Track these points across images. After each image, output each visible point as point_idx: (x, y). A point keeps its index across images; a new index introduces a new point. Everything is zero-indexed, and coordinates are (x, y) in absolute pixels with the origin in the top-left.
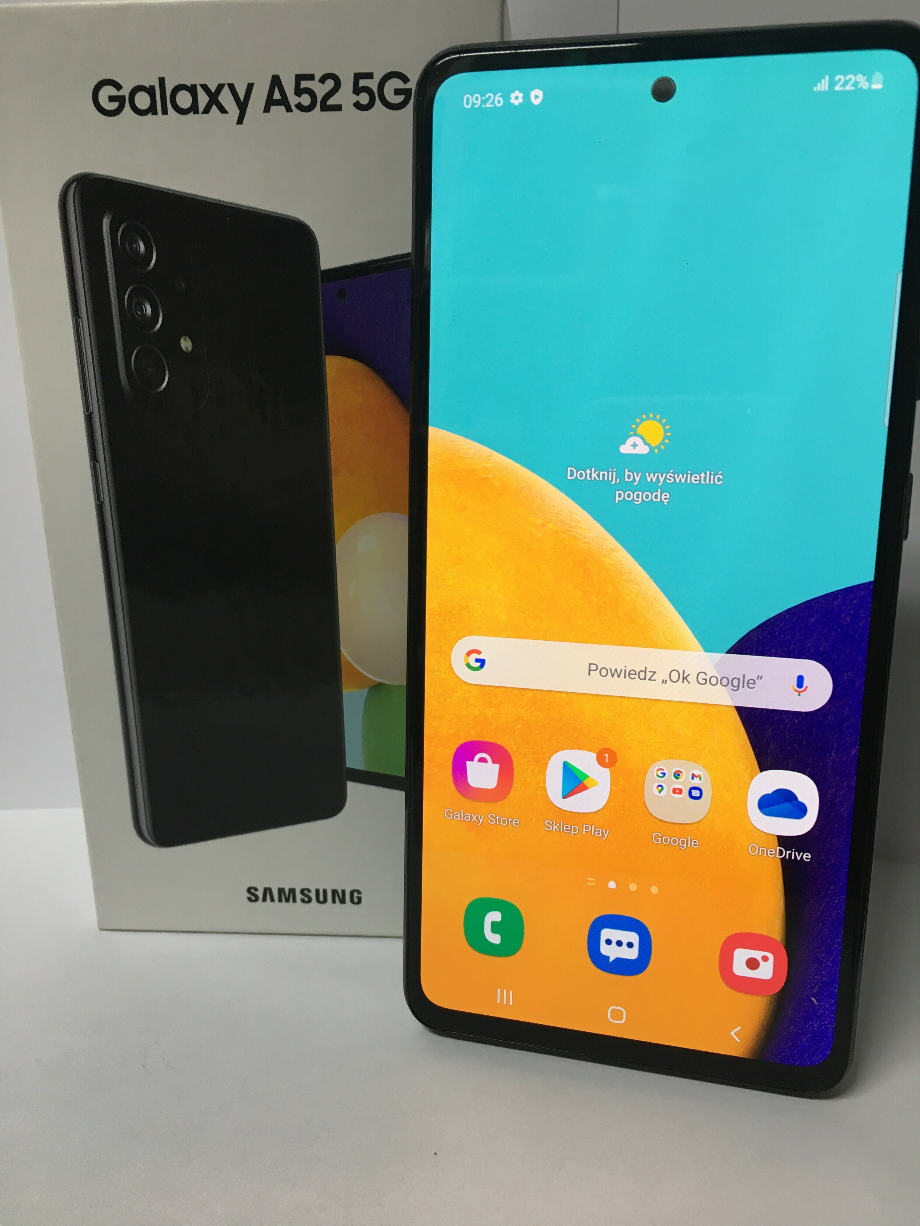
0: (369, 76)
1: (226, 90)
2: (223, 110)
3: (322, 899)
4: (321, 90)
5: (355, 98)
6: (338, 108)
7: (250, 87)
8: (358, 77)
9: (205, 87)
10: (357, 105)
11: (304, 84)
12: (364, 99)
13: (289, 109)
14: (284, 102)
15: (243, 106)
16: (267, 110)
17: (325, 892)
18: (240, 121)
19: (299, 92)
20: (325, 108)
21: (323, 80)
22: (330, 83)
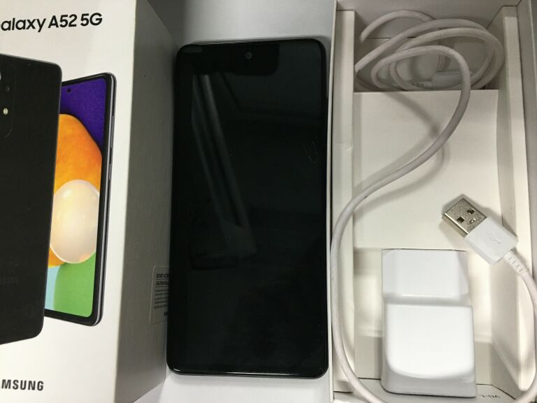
0: (88, 15)
1: (36, 21)
2: (34, 28)
3: (23, 387)
4: (69, 20)
5: (82, 22)
6: (75, 25)
7: (45, 20)
8: (83, 15)
9: (29, 21)
10: (82, 24)
11: (64, 18)
12: (85, 22)
13: (57, 26)
14: (56, 24)
15: (41, 26)
16: (49, 27)
17: (25, 382)
18: (39, 31)
19: (62, 21)
20: (70, 25)
21: (71, 17)
22: (73, 18)
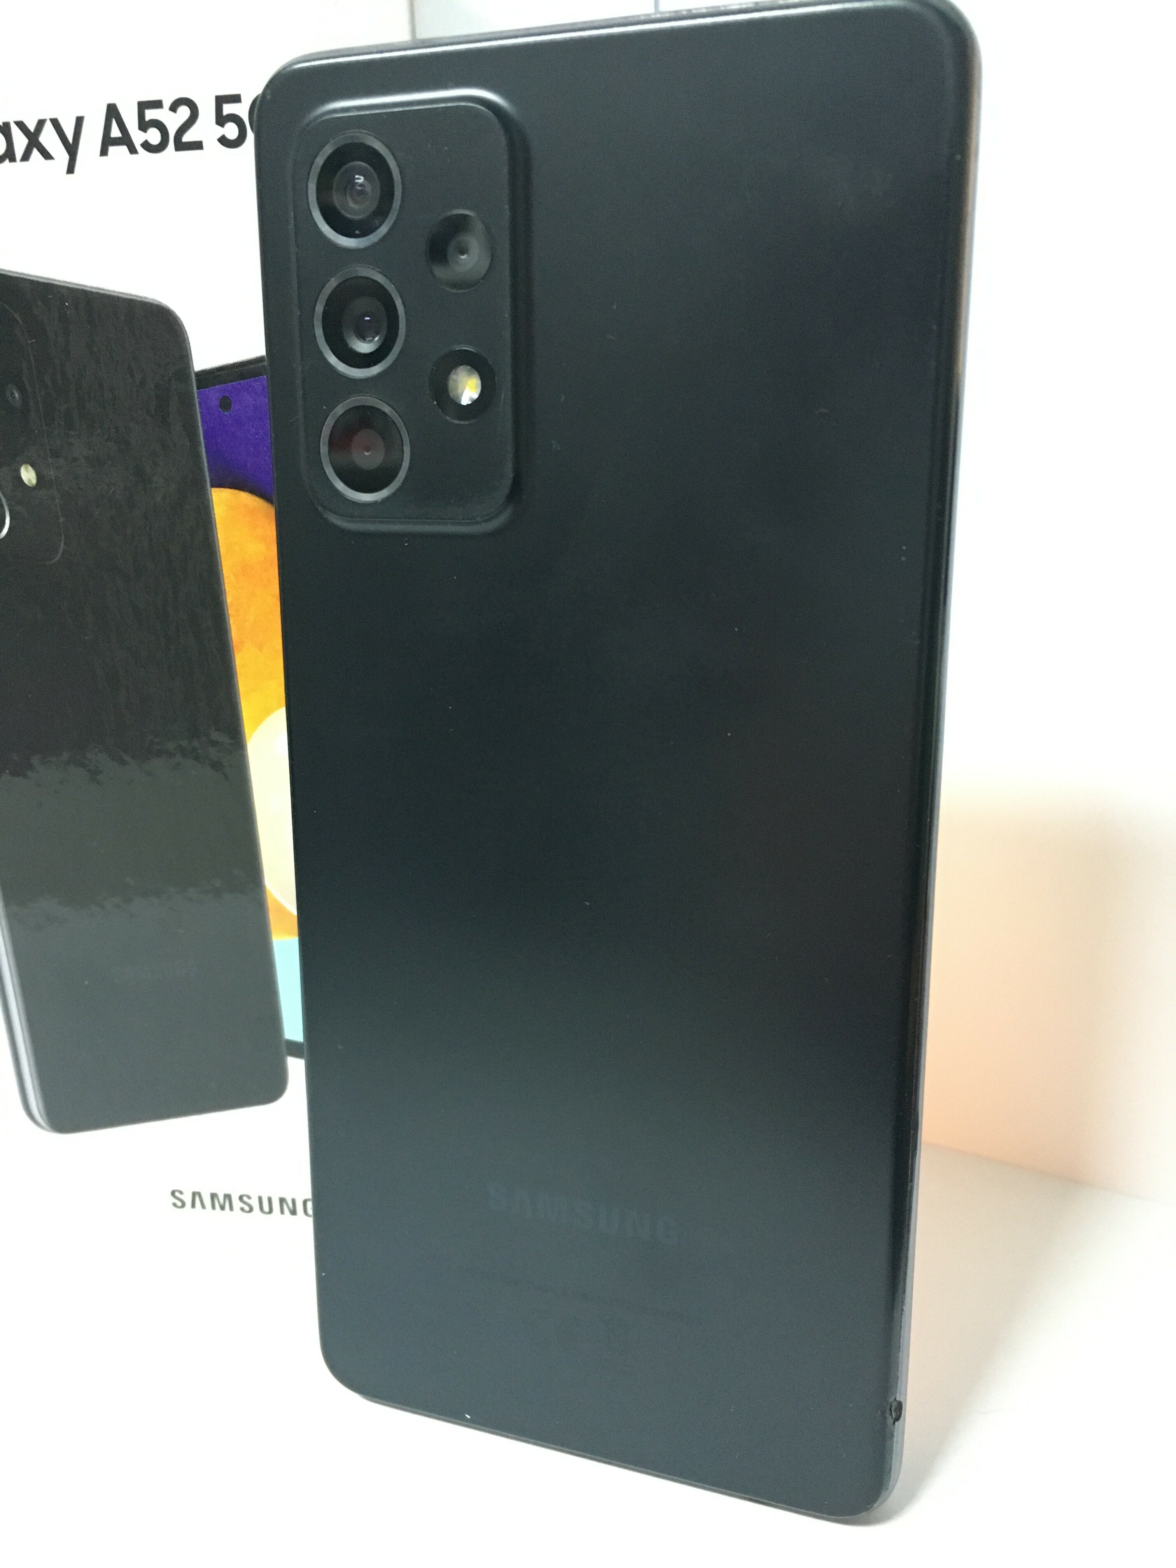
0: (235, 99)
1: (48, 128)
2: (47, 155)
3: (266, 1208)
4: (173, 121)
5: (220, 131)
6: (197, 145)
7: (79, 121)
8: (221, 101)
9: (21, 125)
10: (223, 141)
11: (150, 114)
12: (231, 131)
13: (133, 150)
14: (126, 140)
15: (72, 149)
16: (104, 152)
17: (270, 1200)
18: (71, 170)
19: (144, 125)
20: (181, 146)
21: (174, 108)
22: (184, 112)
